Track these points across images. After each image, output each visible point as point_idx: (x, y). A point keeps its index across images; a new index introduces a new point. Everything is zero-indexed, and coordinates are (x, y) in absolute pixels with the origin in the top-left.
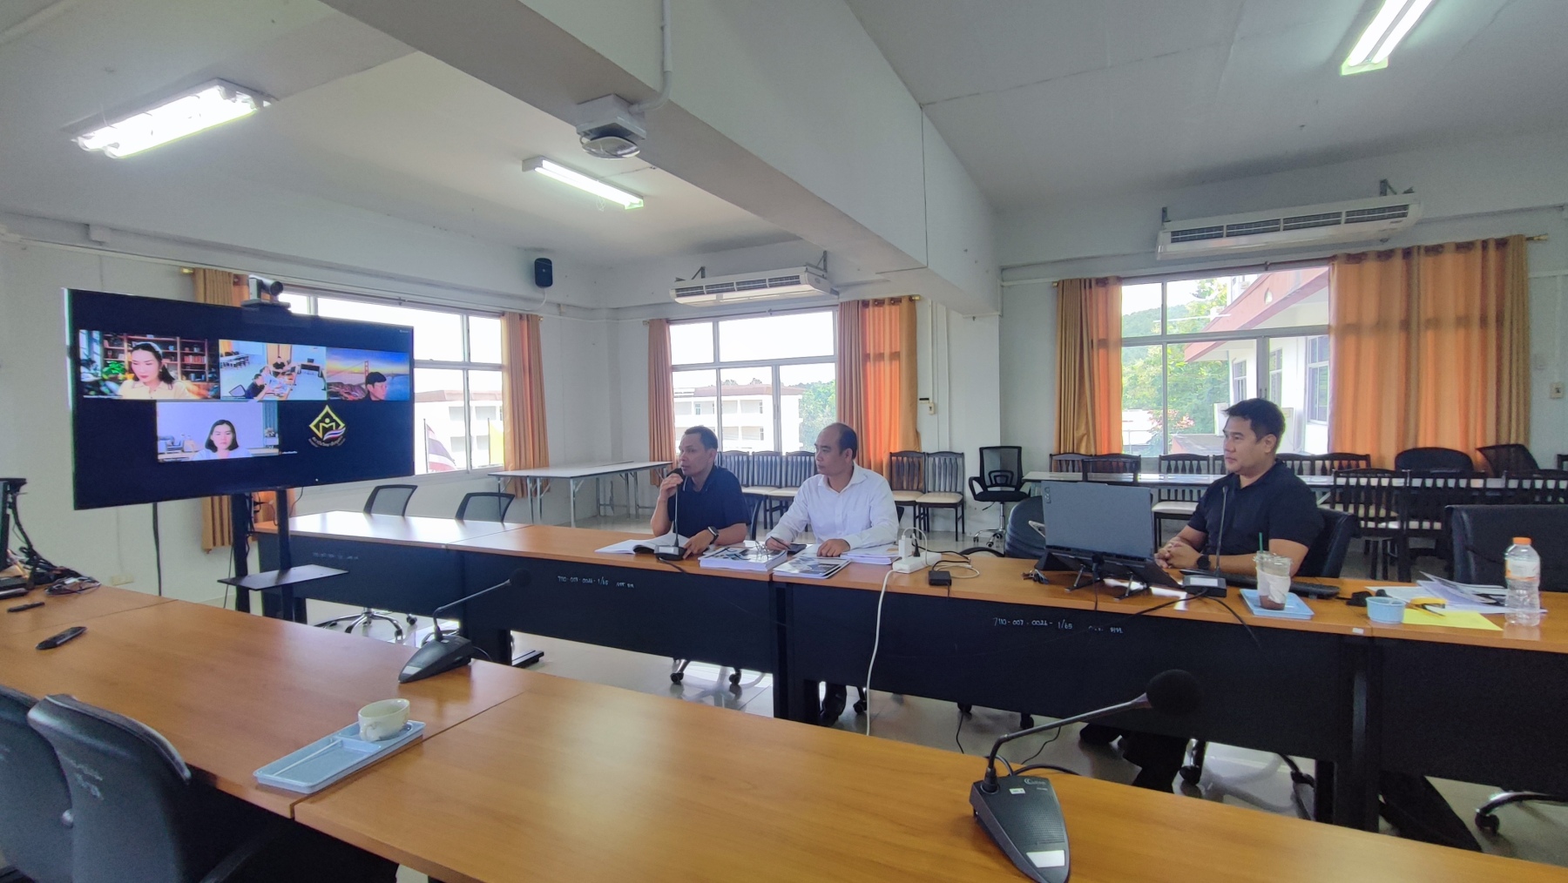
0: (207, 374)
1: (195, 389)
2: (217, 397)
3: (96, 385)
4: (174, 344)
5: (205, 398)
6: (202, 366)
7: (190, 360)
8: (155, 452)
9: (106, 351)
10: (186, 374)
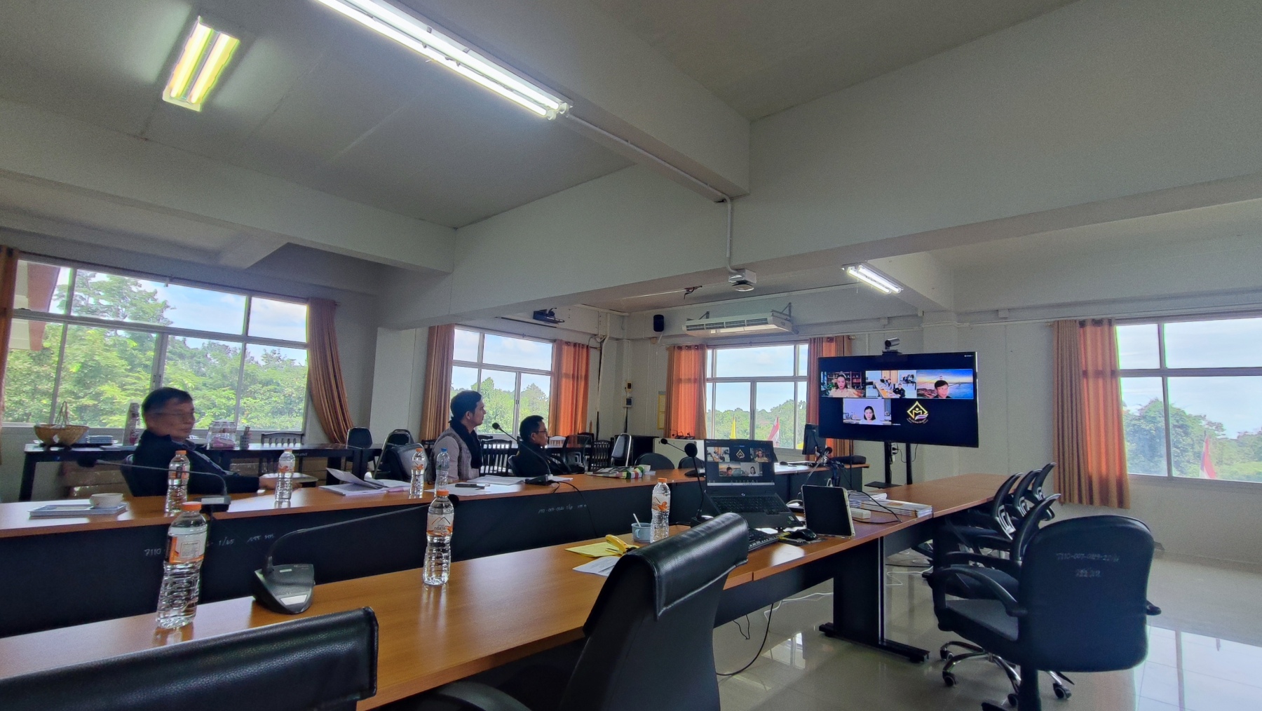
0: (862, 385)
1: (856, 393)
2: (865, 396)
3: (825, 392)
4: (849, 374)
5: (860, 397)
6: (859, 383)
7: (855, 381)
8: (842, 419)
9: (828, 379)
10: (853, 387)
